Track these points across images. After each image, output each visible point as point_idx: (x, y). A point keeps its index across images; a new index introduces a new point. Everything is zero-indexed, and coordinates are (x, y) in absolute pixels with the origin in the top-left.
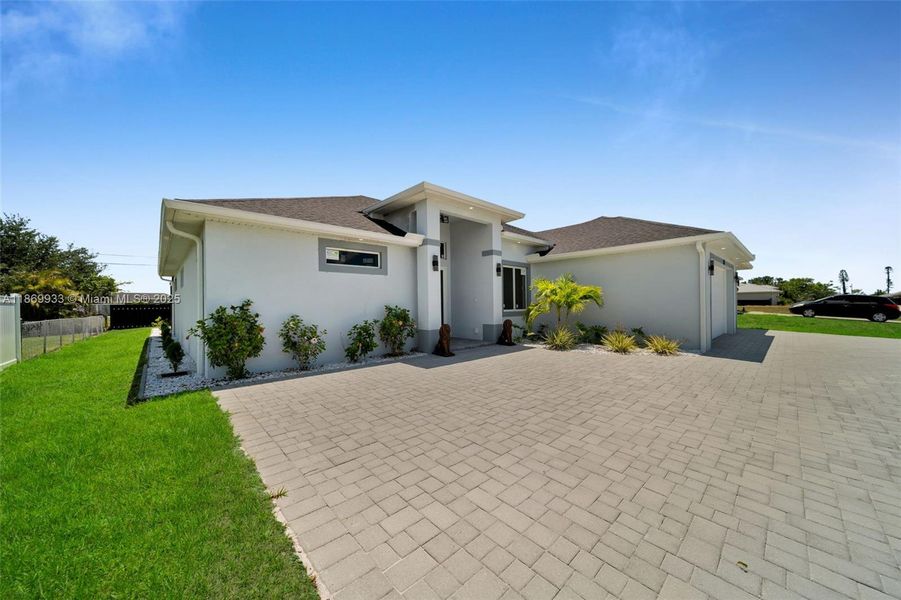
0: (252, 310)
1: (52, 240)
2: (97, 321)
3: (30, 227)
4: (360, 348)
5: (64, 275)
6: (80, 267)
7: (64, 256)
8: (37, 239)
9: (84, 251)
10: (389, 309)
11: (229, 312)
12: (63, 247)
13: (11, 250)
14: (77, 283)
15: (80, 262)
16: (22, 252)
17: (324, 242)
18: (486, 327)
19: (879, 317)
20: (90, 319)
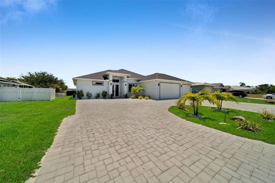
0: (83, 91)
1: (57, 78)
2: (64, 94)
3: (53, 75)
4: (98, 97)
5: (58, 85)
6: (61, 83)
7: (59, 81)
8: (54, 78)
9: (62, 80)
10: (103, 91)
11: (79, 91)
12: (59, 79)
13: (51, 80)
14: (61, 86)
15: (62, 82)
16: (52, 81)
17: (93, 81)
18: (124, 95)
19: (241, 96)
20: (63, 93)
